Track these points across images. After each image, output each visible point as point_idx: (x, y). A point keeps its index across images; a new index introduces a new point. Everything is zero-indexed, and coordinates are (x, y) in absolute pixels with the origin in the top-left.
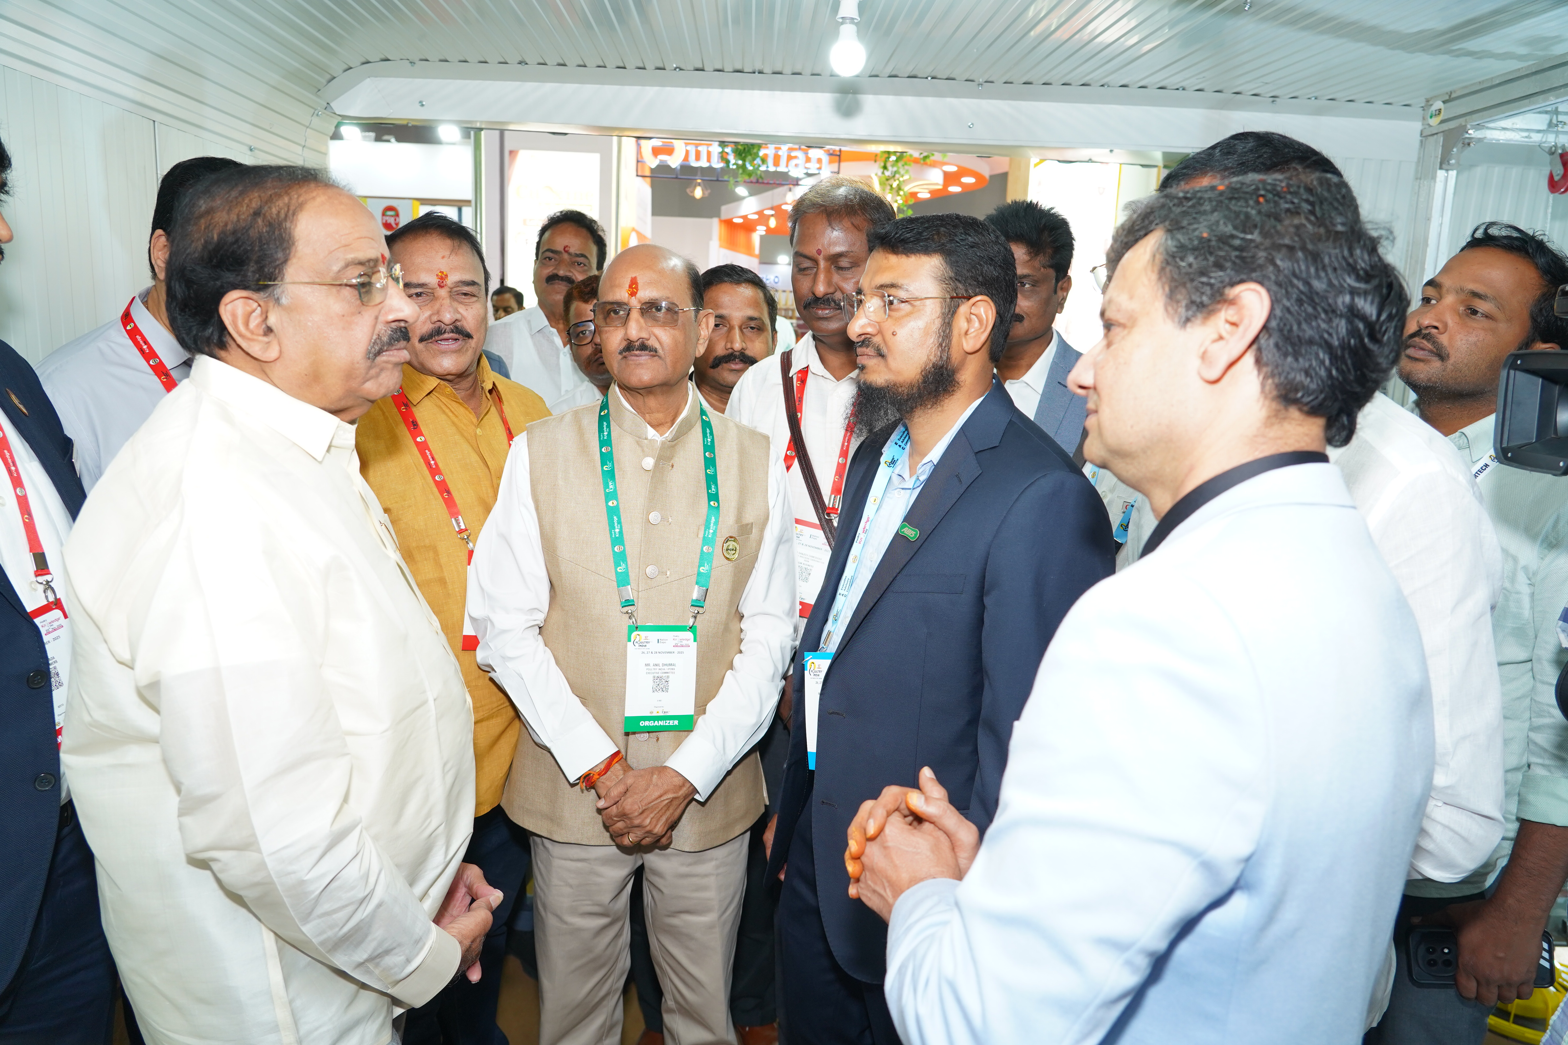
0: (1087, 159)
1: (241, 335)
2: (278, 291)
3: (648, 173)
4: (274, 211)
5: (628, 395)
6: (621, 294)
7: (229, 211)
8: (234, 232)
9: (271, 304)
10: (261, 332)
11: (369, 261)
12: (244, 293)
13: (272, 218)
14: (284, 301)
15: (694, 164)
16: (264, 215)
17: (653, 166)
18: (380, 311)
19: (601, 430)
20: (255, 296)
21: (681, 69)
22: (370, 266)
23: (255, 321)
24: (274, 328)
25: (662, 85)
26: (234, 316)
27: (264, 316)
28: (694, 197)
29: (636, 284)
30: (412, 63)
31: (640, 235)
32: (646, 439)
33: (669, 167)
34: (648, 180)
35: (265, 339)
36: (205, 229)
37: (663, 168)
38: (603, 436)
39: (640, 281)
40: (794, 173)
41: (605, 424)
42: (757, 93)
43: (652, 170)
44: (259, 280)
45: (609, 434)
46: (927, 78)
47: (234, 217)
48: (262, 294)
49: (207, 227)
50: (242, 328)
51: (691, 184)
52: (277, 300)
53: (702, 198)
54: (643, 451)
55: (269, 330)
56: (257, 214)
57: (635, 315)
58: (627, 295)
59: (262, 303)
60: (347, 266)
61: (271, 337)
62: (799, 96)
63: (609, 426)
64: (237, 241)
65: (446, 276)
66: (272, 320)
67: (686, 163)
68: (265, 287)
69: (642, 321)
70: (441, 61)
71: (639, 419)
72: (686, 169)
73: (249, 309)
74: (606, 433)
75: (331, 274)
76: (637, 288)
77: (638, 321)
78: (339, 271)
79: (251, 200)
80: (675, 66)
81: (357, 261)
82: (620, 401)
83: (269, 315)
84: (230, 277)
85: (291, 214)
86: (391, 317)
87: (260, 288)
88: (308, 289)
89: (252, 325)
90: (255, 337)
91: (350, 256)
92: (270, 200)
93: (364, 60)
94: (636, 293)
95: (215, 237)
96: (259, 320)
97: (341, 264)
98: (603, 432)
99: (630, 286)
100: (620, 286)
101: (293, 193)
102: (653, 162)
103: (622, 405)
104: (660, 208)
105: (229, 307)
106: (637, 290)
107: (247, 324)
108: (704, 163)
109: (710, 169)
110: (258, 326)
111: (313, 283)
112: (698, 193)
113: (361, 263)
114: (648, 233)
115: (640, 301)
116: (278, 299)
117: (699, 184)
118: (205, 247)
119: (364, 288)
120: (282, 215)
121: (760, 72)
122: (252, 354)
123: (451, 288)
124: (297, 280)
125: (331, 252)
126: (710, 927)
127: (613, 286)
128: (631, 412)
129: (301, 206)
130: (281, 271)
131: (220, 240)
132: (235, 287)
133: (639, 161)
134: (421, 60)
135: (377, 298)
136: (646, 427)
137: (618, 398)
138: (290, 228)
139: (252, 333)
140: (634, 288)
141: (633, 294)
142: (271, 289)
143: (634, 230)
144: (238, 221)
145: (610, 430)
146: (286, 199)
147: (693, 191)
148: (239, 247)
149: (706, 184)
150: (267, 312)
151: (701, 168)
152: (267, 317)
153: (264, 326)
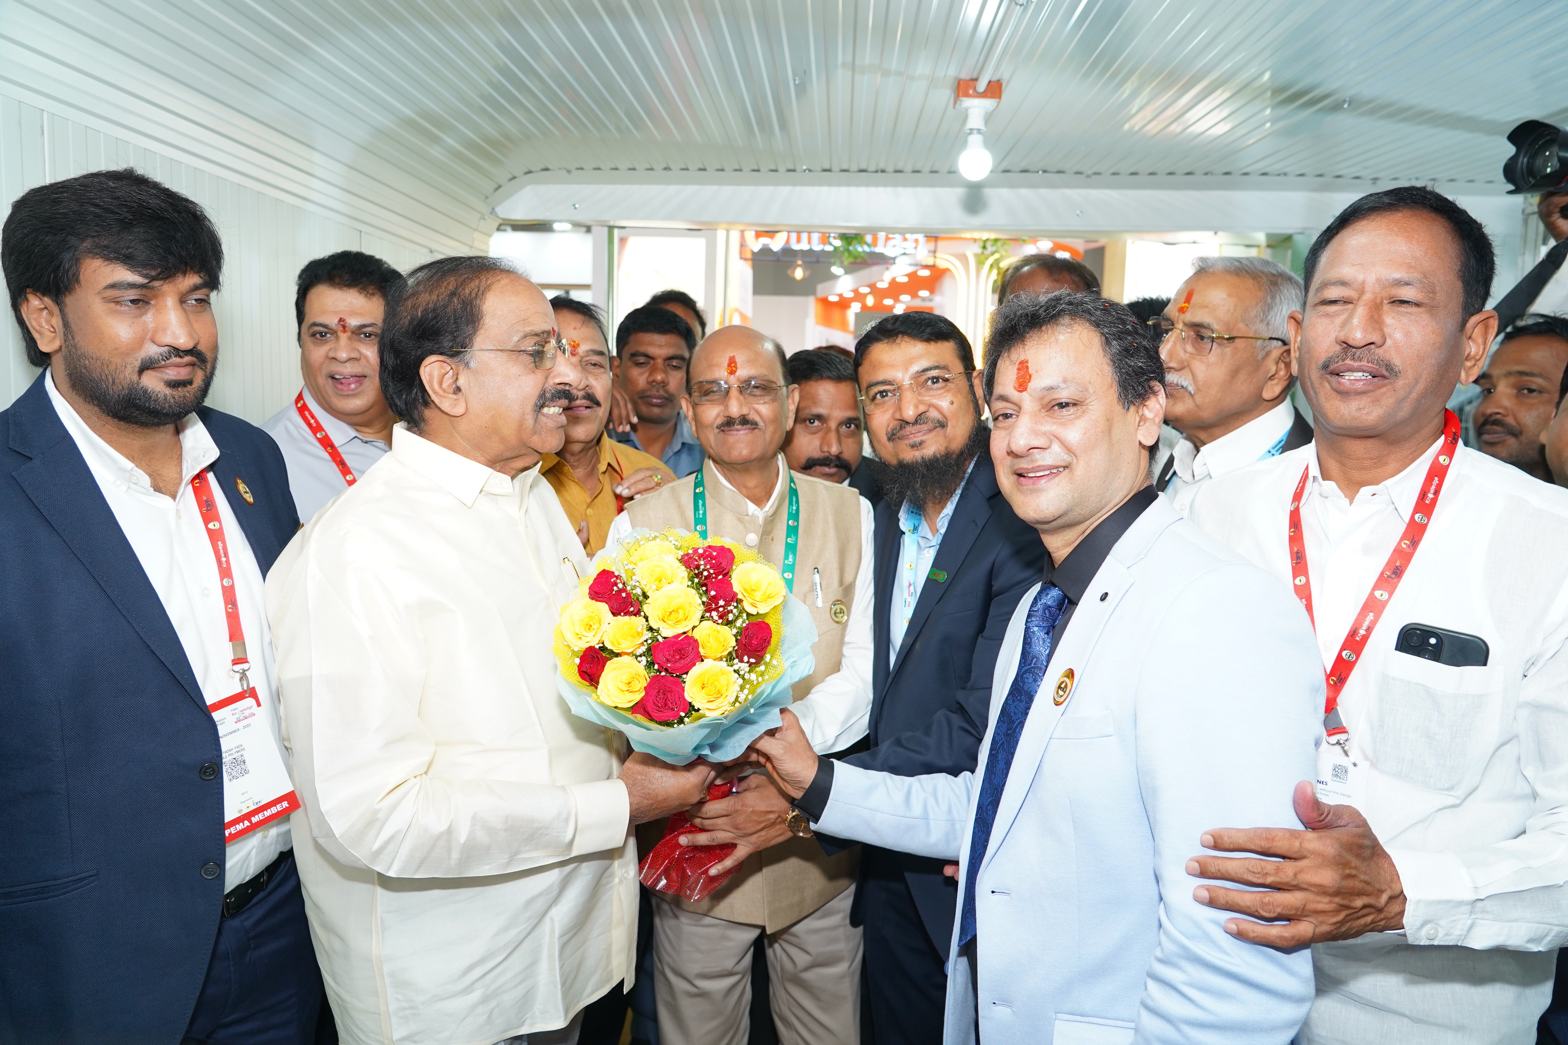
0: (1192, 241)
1: (435, 393)
2: (467, 357)
3: (749, 255)
4: (467, 291)
5: (726, 471)
6: (721, 374)
7: (431, 293)
8: (434, 310)
9: (461, 368)
10: (452, 391)
11: (543, 332)
12: (441, 358)
13: (465, 297)
14: (472, 365)
15: (796, 247)
16: (459, 295)
17: (756, 250)
18: (549, 375)
19: (696, 508)
20: (449, 360)
21: (810, 171)
22: (543, 337)
23: (448, 381)
24: (462, 388)
25: (794, 184)
26: (431, 376)
27: (455, 378)
28: (794, 279)
29: (735, 362)
30: (569, 172)
31: (743, 316)
32: (747, 515)
33: (770, 250)
34: (750, 263)
35: (455, 397)
36: (411, 307)
37: (766, 251)
38: (699, 514)
39: (738, 360)
40: (889, 252)
41: (700, 502)
42: (881, 189)
43: (753, 253)
44: (452, 347)
45: (705, 513)
46: (1038, 172)
47: (434, 297)
48: (456, 359)
49: (413, 306)
50: (436, 387)
51: (793, 265)
52: (467, 365)
53: (803, 280)
54: (745, 527)
55: (458, 390)
56: (453, 294)
57: (734, 393)
58: (726, 374)
59: (453, 367)
60: (525, 337)
61: (460, 395)
62: (921, 191)
63: (704, 505)
64: (435, 317)
65: (578, 345)
66: (461, 382)
67: (787, 246)
68: (458, 353)
69: (741, 398)
70: (595, 169)
71: (740, 497)
72: (787, 251)
73: (443, 371)
74: (701, 512)
75: (512, 344)
76: (736, 367)
77: (738, 399)
78: (519, 341)
79: (448, 284)
80: (805, 168)
81: (533, 333)
82: (718, 479)
83: (459, 377)
84: (428, 345)
85: (480, 294)
86: (558, 381)
87: (454, 355)
88: (492, 355)
89: (444, 386)
90: (446, 395)
91: (528, 329)
92: (463, 283)
93: (526, 170)
94: (736, 371)
95: (419, 313)
96: (451, 381)
97: (521, 334)
98: (699, 510)
99: (729, 365)
100: (718, 365)
101: (481, 278)
102: (756, 245)
103: (721, 483)
104: (760, 288)
105: (427, 369)
106: (737, 369)
107: (441, 383)
108: (804, 246)
109: (811, 251)
110: (449, 386)
111: (497, 350)
112: (799, 274)
113: (537, 335)
114: (749, 313)
115: (739, 380)
116: (467, 363)
117: (800, 266)
118: (410, 323)
119: (538, 355)
120: (473, 295)
121: (883, 171)
122: (443, 409)
123: (582, 358)
124: (484, 348)
125: (512, 326)
126: (842, 977)
127: (711, 366)
128: (730, 490)
129: (488, 288)
130: (471, 340)
131: (422, 316)
132: (432, 353)
133: (743, 245)
134: (578, 169)
135: (548, 364)
136: (746, 504)
137: (715, 475)
138: (479, 305)
139: (444, 391)
140: (734, 366)
141: (732, 372)
142: (462, 355)
143: (737, 310)
144: (438, 300)
145: (705, 509)
146: (477, 282)
147: (794, 272)
148: (437, 323)
149: (806, 266)
150: (458, 374)
151: (802, 251)
152: (457, 378)
153: (454, 386)
